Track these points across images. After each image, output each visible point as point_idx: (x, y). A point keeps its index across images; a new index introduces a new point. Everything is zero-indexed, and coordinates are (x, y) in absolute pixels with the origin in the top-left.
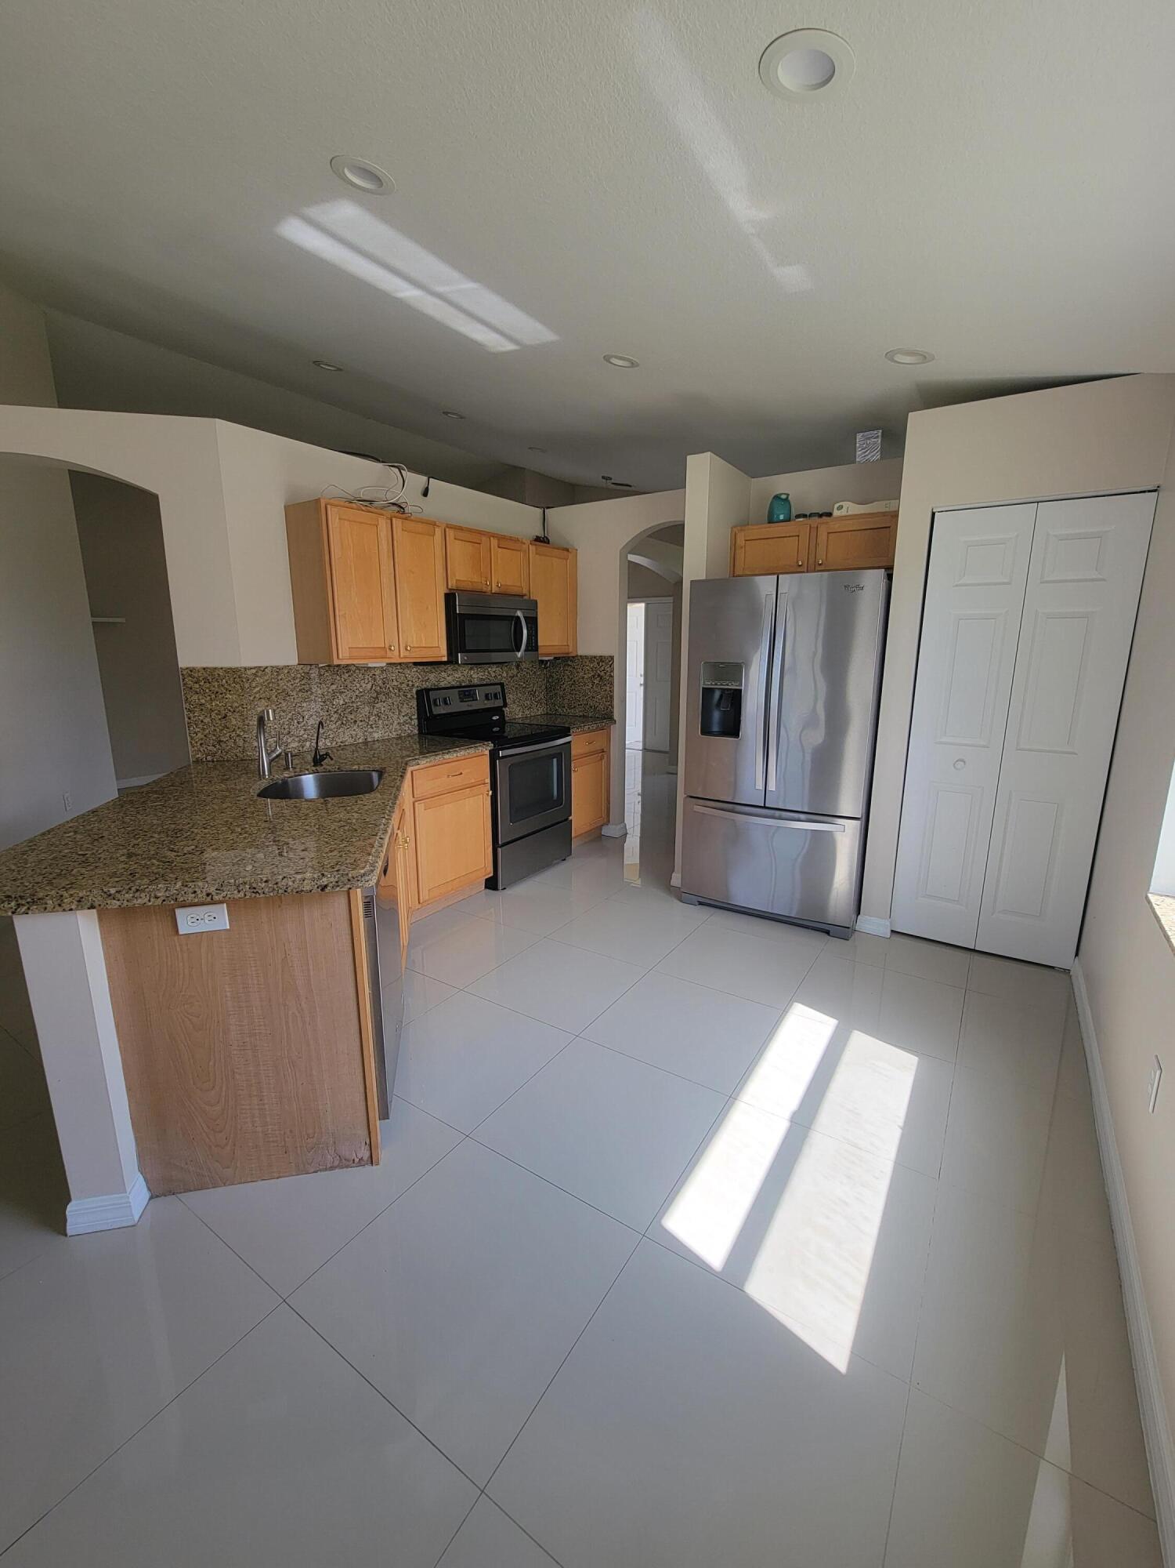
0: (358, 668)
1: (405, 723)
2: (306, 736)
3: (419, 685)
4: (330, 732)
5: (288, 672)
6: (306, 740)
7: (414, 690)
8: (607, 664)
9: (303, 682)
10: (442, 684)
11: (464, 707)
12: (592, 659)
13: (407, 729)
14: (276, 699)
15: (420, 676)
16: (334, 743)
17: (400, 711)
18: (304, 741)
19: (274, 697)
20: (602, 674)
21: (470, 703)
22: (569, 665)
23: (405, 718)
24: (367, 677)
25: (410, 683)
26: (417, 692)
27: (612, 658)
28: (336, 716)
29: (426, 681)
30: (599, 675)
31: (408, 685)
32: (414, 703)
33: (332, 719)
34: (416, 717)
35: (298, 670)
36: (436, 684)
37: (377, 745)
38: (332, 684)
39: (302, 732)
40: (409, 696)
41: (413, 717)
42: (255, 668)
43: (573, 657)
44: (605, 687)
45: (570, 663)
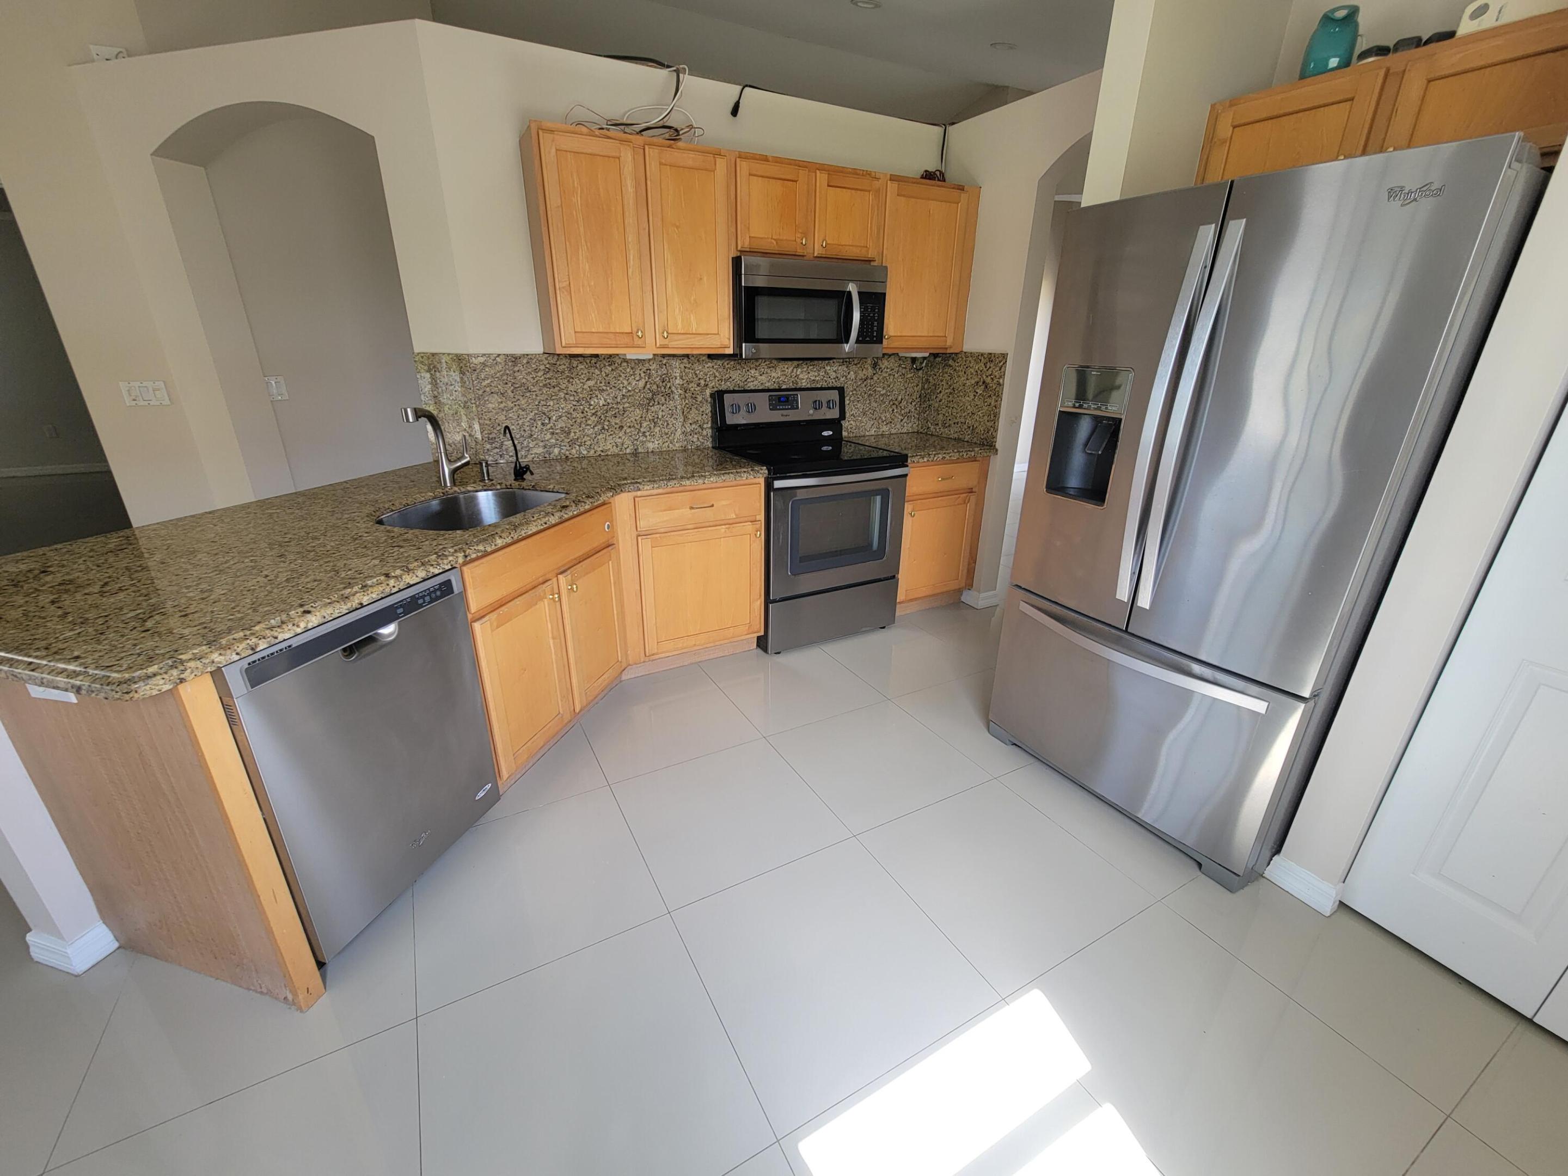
0: (625, 360)
1: (693, 432)
2: (553, 441)
3: (715, 385)
4: (586, 438)
5: (528, 363)
6: (554, 446)
7: (708, 392)
8: (996, 365)
9: (548, 376)
10: (751, 386)
11: (777, 416)
12: (979, 357)
13: (695, 440)
14: (512, 395)
15: (717, 374)
16: (592, 452)
17: (686, 418)
18: (551, 447)
19: (509, 391)
20: (988, 380)
21: (785, 412)
22: (950, 366)
23: (693, 426)
24: (637, 372)
25: (702, 382)
26: (712, 395)
27: (1004, 356)
28: (593, 418)
29: (726, 380)
30: (984, 382)
31: (699, 385)
32: (708, 408)
33: (589, 422)
34: (709, 425)
35: (542, 361)
36: (741, 384)
37: (652, 458)
38: (588, 379)
39: (548, 436)
40: (700, 398)
41: (705, 426)
42: (484, 355)
43: (956, 354)
44: (989, 400)
45: (951, 362)
